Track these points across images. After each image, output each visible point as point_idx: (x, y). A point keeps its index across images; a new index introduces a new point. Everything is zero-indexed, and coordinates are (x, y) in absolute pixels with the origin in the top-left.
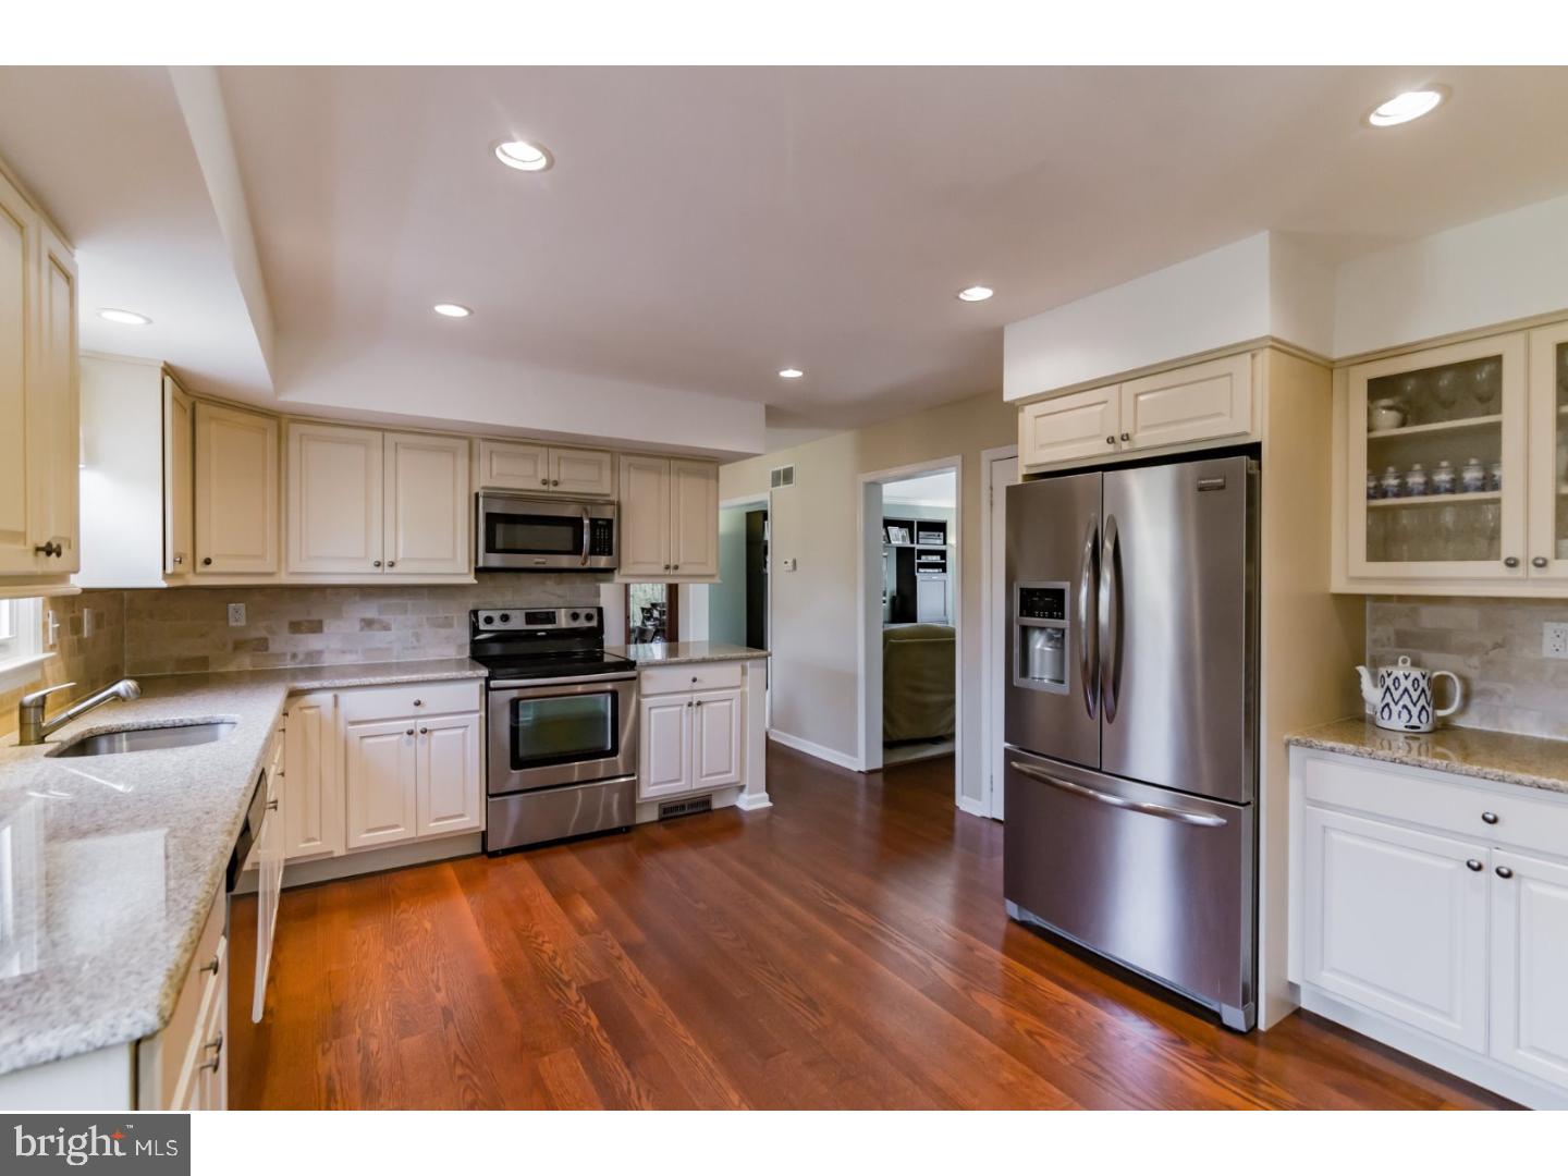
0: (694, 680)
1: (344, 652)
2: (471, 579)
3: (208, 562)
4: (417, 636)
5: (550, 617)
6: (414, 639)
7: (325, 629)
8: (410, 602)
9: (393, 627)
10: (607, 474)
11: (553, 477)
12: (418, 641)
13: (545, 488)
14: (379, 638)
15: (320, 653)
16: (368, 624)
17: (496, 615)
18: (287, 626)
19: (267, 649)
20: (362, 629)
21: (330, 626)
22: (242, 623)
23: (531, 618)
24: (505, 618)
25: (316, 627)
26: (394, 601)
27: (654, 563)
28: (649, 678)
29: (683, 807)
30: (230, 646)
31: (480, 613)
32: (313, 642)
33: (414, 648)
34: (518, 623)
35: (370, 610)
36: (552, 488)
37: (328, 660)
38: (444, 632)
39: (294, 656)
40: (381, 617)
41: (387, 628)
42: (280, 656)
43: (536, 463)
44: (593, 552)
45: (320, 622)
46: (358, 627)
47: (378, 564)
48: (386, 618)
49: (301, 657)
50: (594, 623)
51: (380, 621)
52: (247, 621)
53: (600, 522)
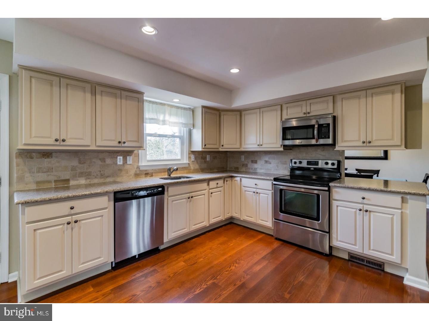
0: (364, 198)
1: (261, 169)
2: (282, 149)
3: (223, 146)
4: (278, 166)
5: (317, 163)
6: (277, 167)
7: (258, 163)
8: (276, 156)
9: (272, 163)
10: (331, 105)
11: (308, 111)
12: (278, 167)
13: (305, 115)
14: (269, 166)
15: (257, 168)
16: (266, 162)
17: (297, 161)
18: (251, 161)
19: (247, 166)
20: (265, 163)
21: (259, 162)
22: (243, 160)
23: (309, 163)
24: (300, 162)
25: (256, 162)
26: (273, 156)
27: (357, 141)
28: (337, 192)
29: (363, 260)
30: (242, 165)
31: (293, 160)
32: (256, 166)
33: (277, 170)
34: (304, 164)
35: (266, 158)
36: (308, 115)
37: (259, 171)
38: (285, 166)
39: (252, 169)
40: (269, 160)
41: (270, 163)
42: (250, 168)
43: (302, 107)
44: (319, 137)
45: (257, 161)
46: (264, 162)
47: (258, 145)
48: (270, 160)
49: (253, 169)
50: (335, 167)
51: (269, 161)
52: (244, 159)
53: (324, 125)
